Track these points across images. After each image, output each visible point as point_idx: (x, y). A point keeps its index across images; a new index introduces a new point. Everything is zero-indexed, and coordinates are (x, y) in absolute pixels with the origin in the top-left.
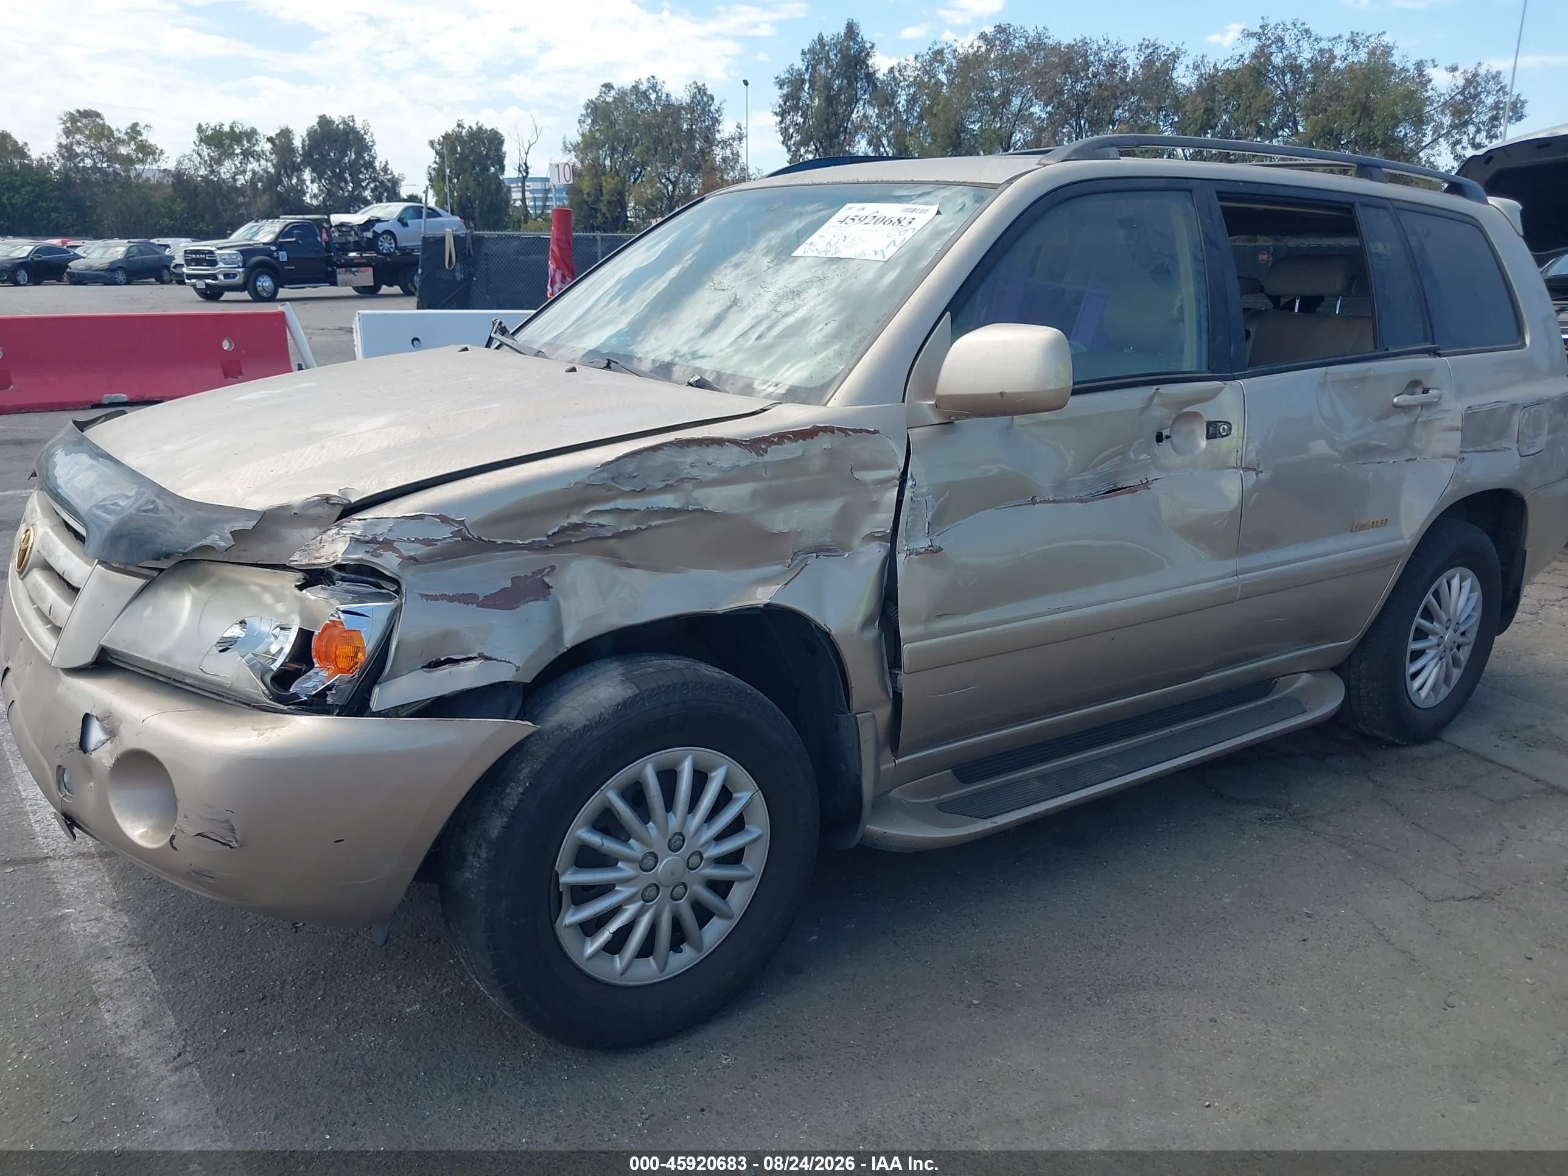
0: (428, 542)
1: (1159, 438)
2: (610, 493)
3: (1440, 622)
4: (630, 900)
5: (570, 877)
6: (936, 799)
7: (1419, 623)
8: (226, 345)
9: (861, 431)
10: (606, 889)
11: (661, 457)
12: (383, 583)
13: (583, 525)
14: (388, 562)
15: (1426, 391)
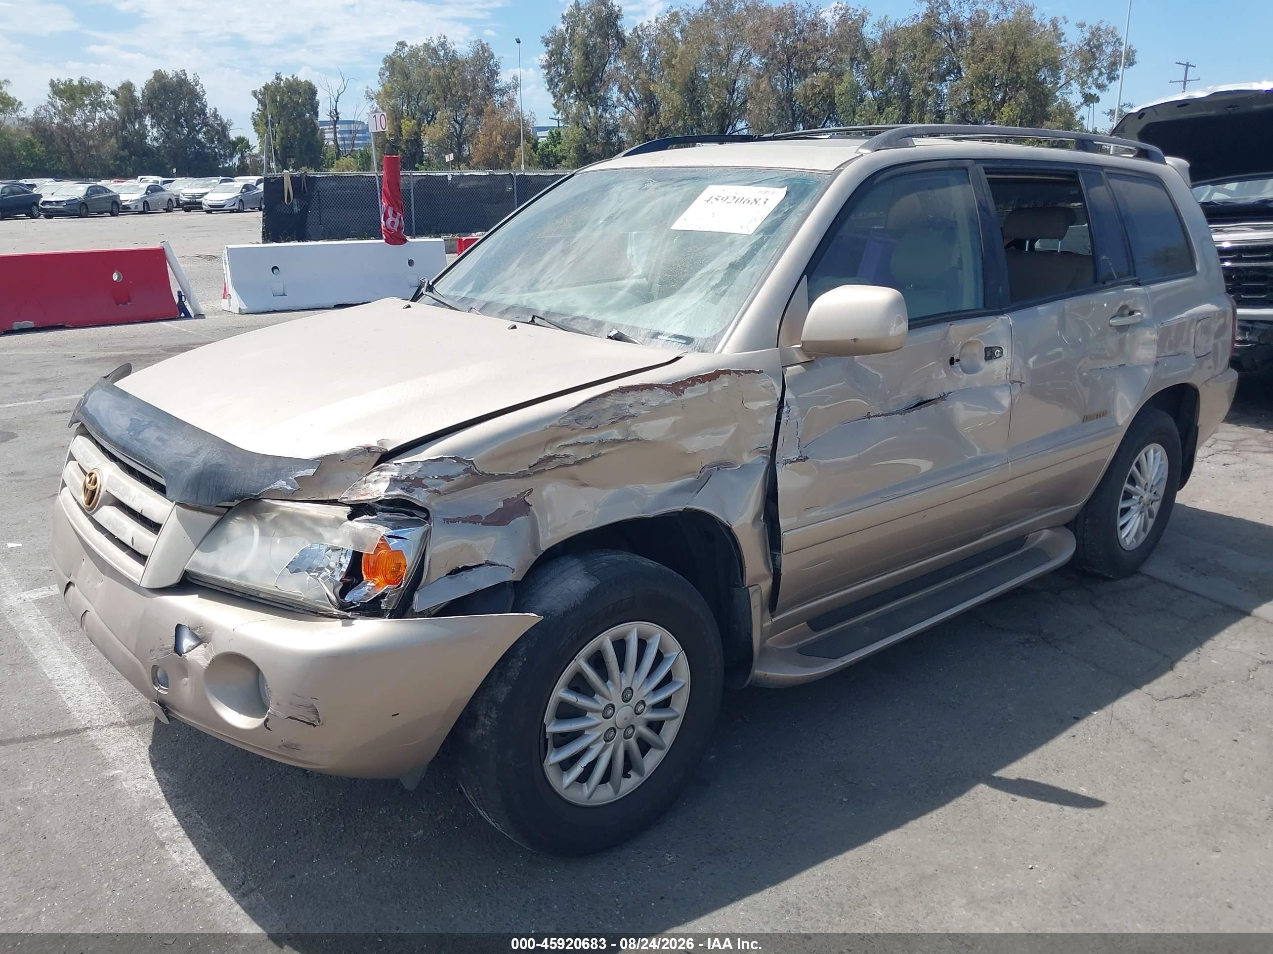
0: (448, 478)
1: (952, 362)
2: (574, 431)
3: (1140, 485)
4: (595, 742)
5: (553, 728)
6: (796, 644)
7: (1127, 488)
8: (115, 277)
9: (750, 372)
10: (577, 735)
11: (609, 401)
12: (415, 512)
13: (554, 457)
14: (420, 497)
15: (1131, 313)
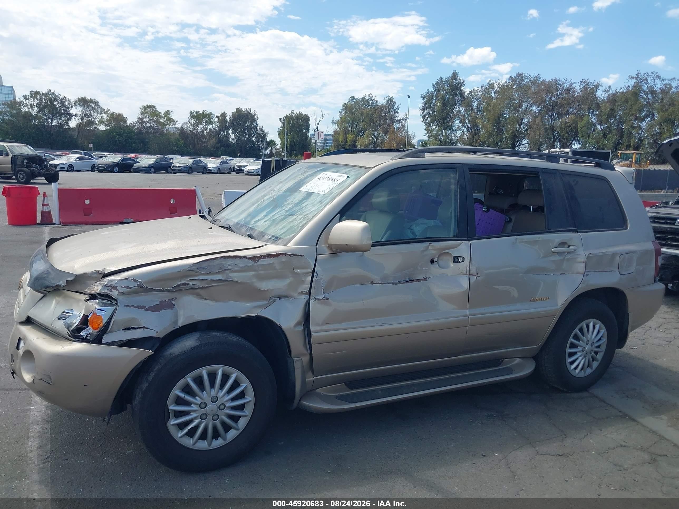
0: (128, 288)
1: (432, 262)
2: (197, 273)
3: (583, 341)
4: (196, 418)
5: (172, 407)
7: (572, 341)
8: (172, 201)
9: (297, 255)
10: (188, 413)
11: (217, 262)
12: (112, 300)
13: (186, 284)
14: (114, 294)
15: (569, 247)
